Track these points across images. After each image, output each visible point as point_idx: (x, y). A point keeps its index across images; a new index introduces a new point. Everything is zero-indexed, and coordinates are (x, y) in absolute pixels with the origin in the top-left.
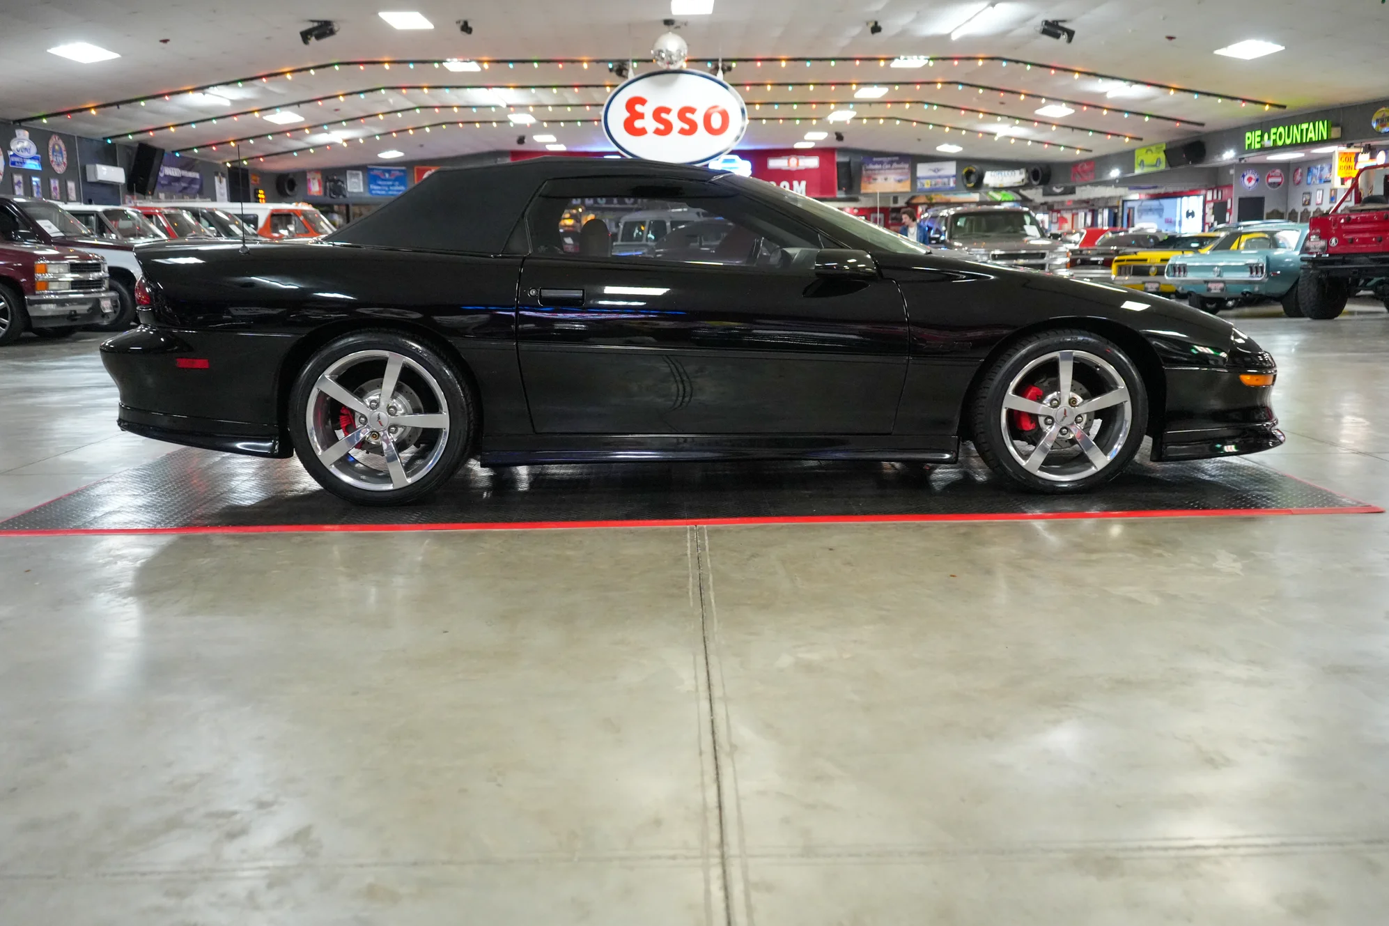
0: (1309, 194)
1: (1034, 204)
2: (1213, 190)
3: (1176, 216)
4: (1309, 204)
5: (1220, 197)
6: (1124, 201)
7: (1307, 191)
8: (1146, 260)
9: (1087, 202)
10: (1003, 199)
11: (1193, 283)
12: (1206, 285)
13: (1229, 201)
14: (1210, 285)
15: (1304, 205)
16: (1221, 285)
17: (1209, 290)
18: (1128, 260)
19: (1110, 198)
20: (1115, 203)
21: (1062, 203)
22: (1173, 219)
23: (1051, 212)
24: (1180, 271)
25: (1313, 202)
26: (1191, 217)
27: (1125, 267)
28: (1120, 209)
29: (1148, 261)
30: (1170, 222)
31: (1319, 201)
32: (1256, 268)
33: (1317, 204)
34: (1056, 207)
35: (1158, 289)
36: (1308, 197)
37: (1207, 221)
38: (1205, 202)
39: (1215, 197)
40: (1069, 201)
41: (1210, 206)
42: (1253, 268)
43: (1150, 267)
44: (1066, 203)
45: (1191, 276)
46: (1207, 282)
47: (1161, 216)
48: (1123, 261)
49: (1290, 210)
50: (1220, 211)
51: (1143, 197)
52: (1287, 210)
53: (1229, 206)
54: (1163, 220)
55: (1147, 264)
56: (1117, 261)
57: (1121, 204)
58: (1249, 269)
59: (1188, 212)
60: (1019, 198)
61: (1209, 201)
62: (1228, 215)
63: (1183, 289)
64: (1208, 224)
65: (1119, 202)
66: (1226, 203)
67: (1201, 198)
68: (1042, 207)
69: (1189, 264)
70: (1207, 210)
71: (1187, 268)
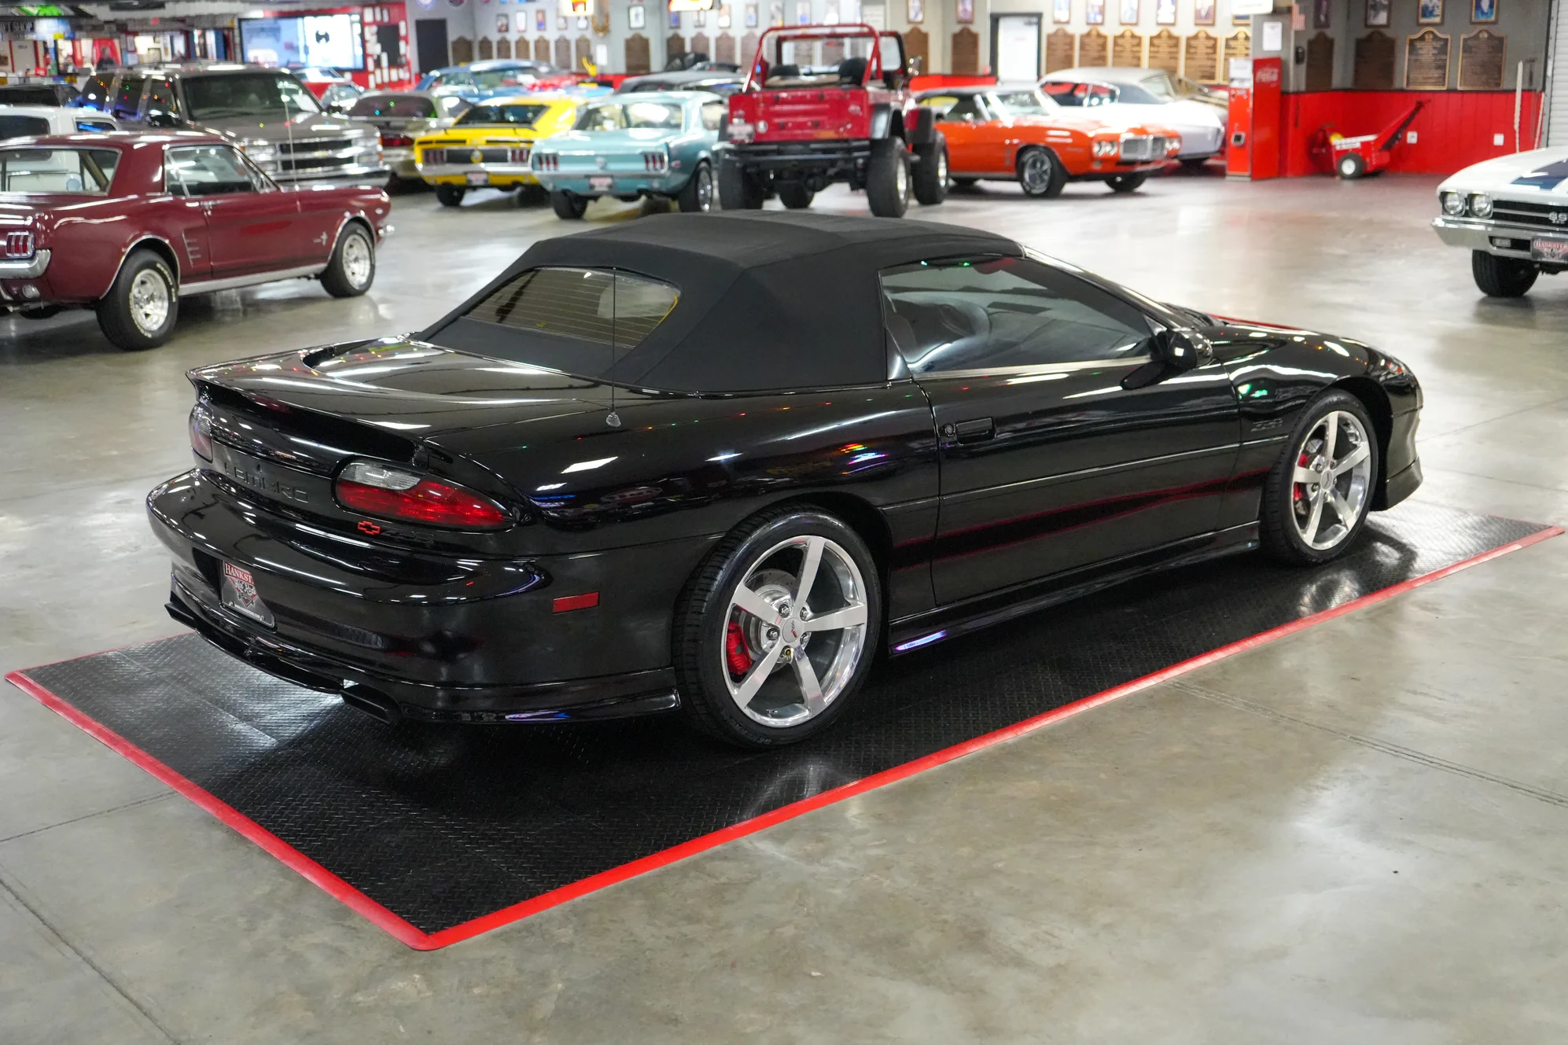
0: (506, 16)
1: (93, 22)
2: (373, 6)
3: (298, 39)
4: (507, 30)
5: (386, 19)
6: (240, 20)
7: (505, 12)
8: (464, 142)
9: (182, 20)
10: (41, 14)
11: (567, 178)
12: (586, 181)
13: (402, 25)
14: (594, 181)
15: (500, 31)
16: (608, 181)
17: (592, 187)
18: (438, 142)
19: (222, 15)
20: (227, 23)
21: (144, 21)
22: (295, 44)
23: (123, 36)
24: (548, 163)
25: (512, 27)
26: (323, 40)
27: (435, 152)
28: (236, 32)
29: (468, 142)
30: (291, 47)
31: (522, 26)
32: (654, 157)
33: (519, 31)
34: (130, 28)
35: (486, 181)
36: (503, 21)
37: (369, 50)
38: (363, 24)
39: (378, 18)
40: (155, 19)
41: (371, 33)
42: (650, 158)
43: (472, 151)
44: (151, 23)
45: (564, 169)
46: (588, 177)
47: (278, 39)
48: (430, 142)
49: (480, 38)
50: (389, 36)
51: (269, 14)
52: (475, 35)
53: (403, 32)
54: (281, 45)
55: (467, 147)
56: (421, 143)
57: (236, 24)
58: (642, 157)
59: (317, 35)
60: (71, 13)
61: (369, 24)
62: (402, 44)
63: (554, 187)
64: (372, 56)
65: (232, 22)
66: (396, 28)
67: (356, 17)
68: (106, 27)
69: (561, 153)
70: (368, 36)
71: (559, 159)
